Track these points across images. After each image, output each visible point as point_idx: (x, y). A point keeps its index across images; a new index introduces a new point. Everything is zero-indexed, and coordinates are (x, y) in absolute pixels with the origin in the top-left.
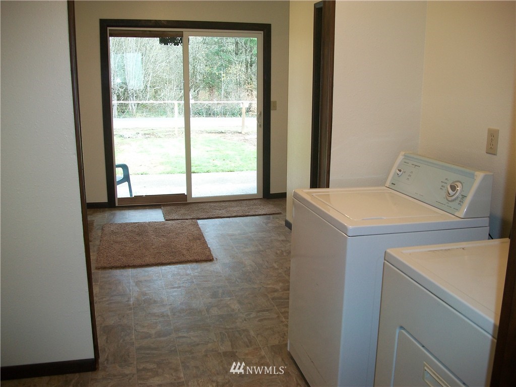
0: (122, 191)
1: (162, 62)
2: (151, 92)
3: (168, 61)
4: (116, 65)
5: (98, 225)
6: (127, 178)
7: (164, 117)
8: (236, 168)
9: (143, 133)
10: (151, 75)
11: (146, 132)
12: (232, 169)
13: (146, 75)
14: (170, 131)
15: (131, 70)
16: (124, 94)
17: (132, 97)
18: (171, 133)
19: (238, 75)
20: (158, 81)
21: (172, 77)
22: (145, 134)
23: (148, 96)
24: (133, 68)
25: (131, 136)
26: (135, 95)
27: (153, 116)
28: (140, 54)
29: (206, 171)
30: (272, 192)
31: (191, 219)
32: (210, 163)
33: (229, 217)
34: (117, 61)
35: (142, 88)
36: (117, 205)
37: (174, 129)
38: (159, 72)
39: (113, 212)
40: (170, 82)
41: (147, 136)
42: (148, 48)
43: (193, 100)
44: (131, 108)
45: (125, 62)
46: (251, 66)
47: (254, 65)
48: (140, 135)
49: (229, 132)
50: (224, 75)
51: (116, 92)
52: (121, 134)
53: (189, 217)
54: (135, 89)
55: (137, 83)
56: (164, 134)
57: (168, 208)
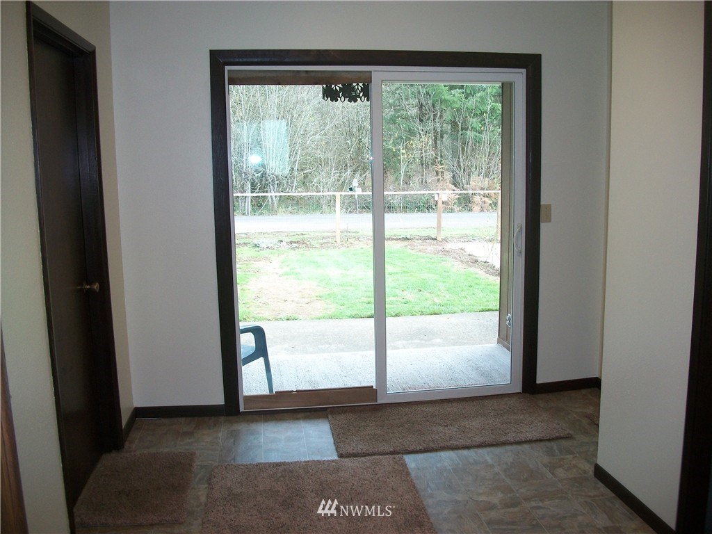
0: (253, 380)
1: (314, 135)
2: (298, 176)
3: (323, 132)
4: (250, 140)
5: (202, 467)
6: (261, 350)
7: (317, 214)
8: (443, 308)
9: (289, 240)
10: (299, 153)
11: (293, 239)
12: (436, 309)
13: (293, 152)
14: (328, 237)
15: (271, 146)
16: (261, 180)
17: (273, 185)
18: (330, 240)
19: (423, 151)
20: (309, 162)
21: (329, 155)
22: (291, 242)
23: (295, 183)
24: (273, 144)
25: (270, 245)
26: (276, 182)
27: (302, 212)
28: (284, 123)
29: (394, 314)
30: (540, 379)
31: (392, 453)
32: (397, 296)
33: (468, 447)
34: (251, 134)
35: (287, 172)
36: (242, 409)
37: (334, 234)
38: (310, 149)
39: (236, 427)
40: (326, 164)
41: (294, 245)
42: (296, 115)
43: (360, 189)
44: (270, 200)
45: (262, 135)
46: (442, 137)
47: (445, 136)
48: (284, 243)
49: (417, 237)
50: (404, 151)
51: (250, 178)
52: (256, 242)
53: (387, 449)
54: (276, 173)
55: (280, 164)
56: (319, 241)
57: (342, 419)
